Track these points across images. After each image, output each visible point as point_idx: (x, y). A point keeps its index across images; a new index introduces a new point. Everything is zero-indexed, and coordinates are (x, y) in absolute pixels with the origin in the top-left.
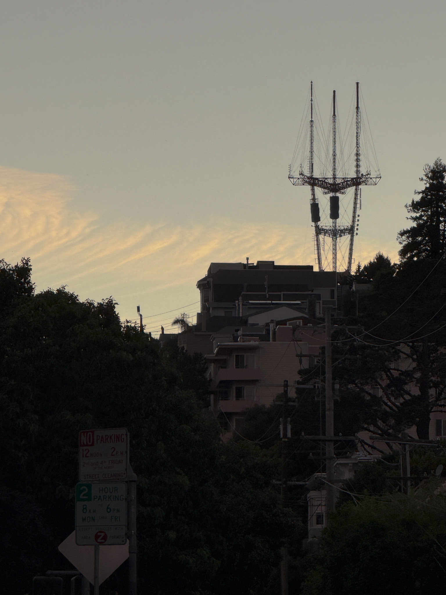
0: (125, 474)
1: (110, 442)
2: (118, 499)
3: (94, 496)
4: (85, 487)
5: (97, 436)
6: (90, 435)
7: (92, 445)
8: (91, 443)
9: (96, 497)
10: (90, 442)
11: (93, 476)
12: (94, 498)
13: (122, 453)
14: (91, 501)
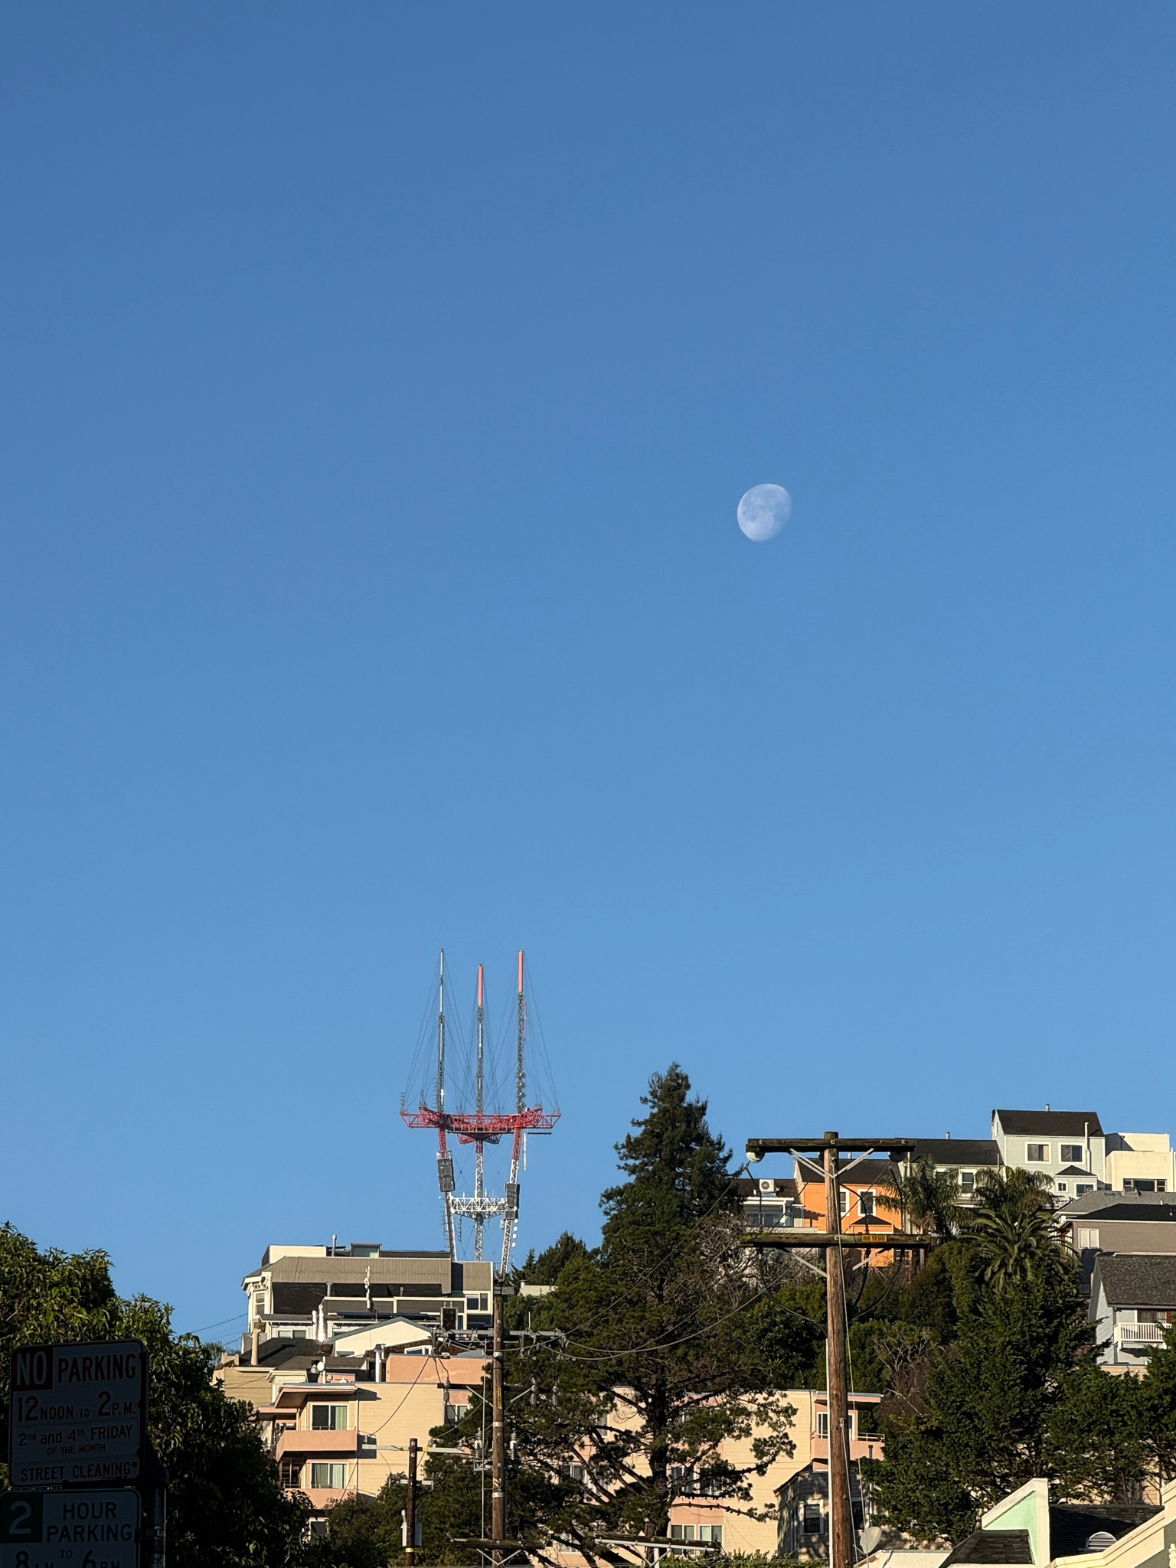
0: (135, 1464)
1: (97, 1378)
2: (116, 1537)
3: (49, 1528)
4: (25, 1504)
5: (61, 1361)
6: (40, 1358)
7: (48, 1385)
8: (43, 1381)
9: (53, 1530)
10: (40, 1378)
11: (46, 1473)
12: (49, 1534)
13: (128, 1409)
14: (41, 1541)
